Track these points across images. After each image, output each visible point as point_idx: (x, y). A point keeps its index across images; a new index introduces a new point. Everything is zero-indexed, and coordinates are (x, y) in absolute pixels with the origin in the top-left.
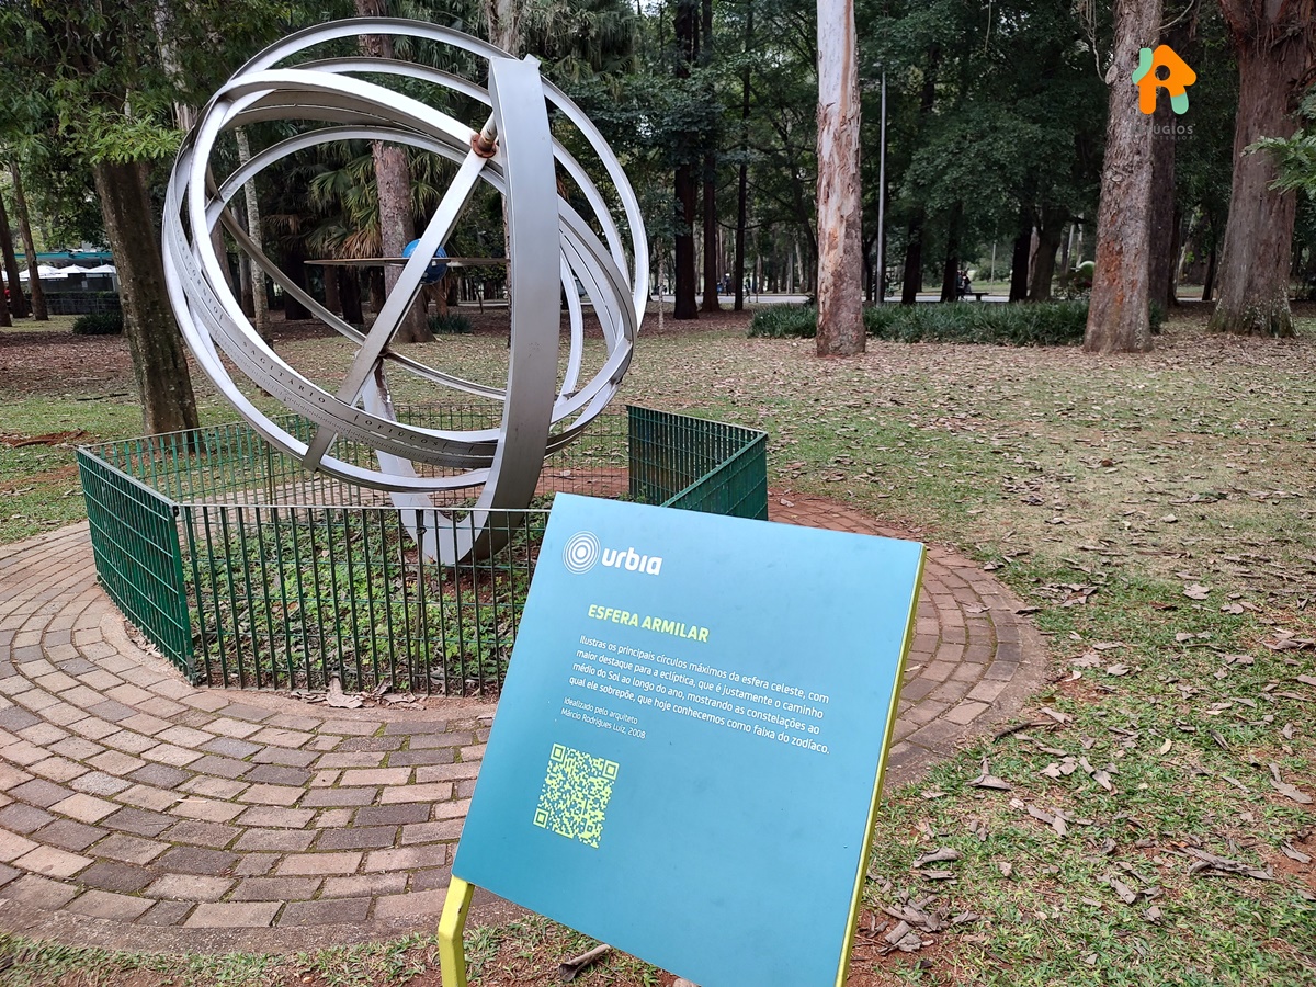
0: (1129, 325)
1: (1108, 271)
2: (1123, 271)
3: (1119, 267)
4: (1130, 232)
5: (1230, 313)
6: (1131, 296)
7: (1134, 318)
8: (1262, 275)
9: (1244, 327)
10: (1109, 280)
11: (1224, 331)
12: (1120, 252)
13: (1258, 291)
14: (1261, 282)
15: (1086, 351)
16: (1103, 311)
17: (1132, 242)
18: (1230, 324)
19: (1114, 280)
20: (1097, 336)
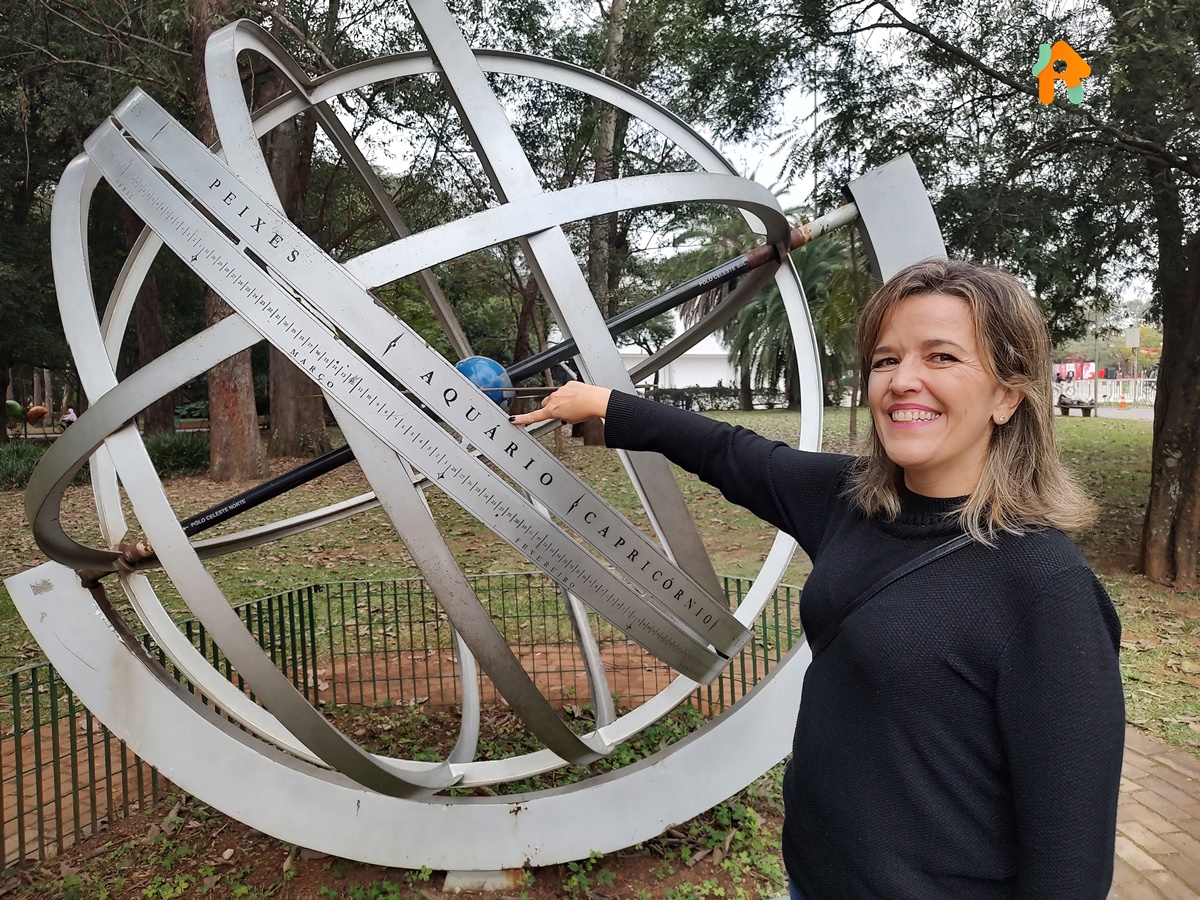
0: (251, 454)
1: (227, 407)
2: (240, 407)
3: (236, 403)
4: (240, 372)
5: (287, 441)
6: (249, 429)
7: (253, 449)
8: (306, 409)
9: (303, 451)
10: (229, 415)
11: (285, 455)
12: (235, 390)
13: (306, 422)
14: (307, 414)
15: (219, 480)
16: (227, 444)
17: (243, 381)
18: (289, 449)
19: (234, 415)
20: (225, 467)
